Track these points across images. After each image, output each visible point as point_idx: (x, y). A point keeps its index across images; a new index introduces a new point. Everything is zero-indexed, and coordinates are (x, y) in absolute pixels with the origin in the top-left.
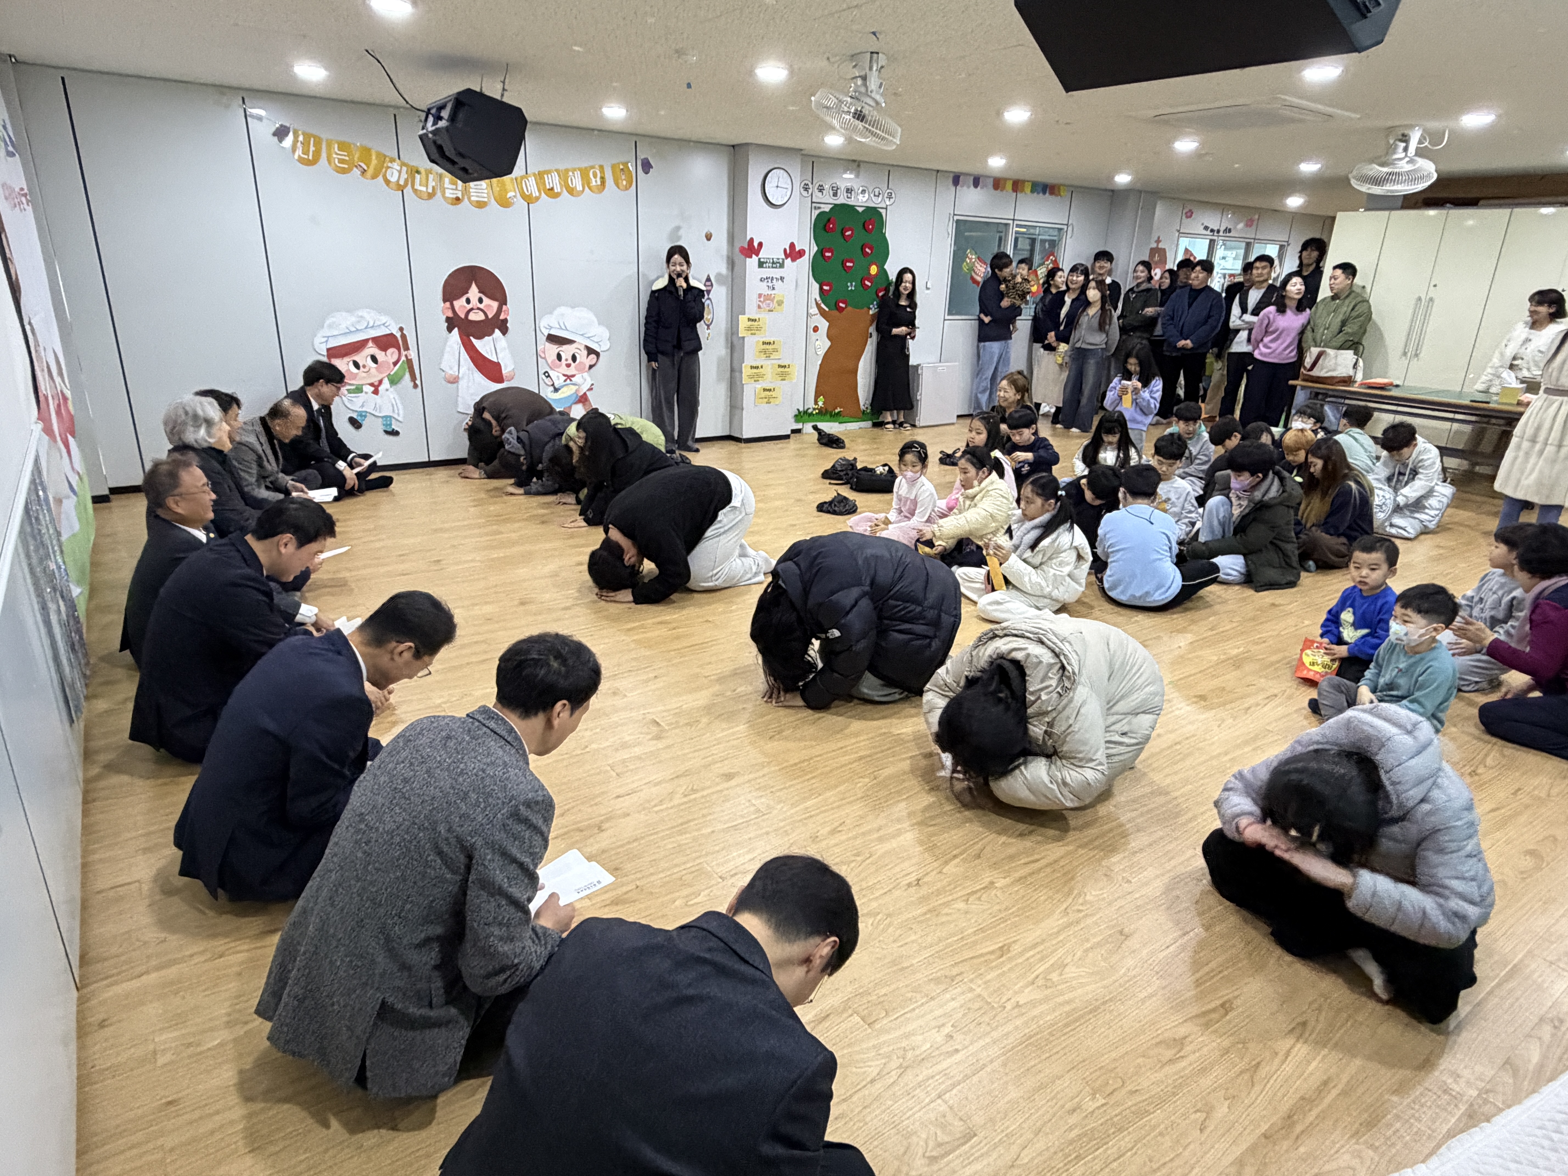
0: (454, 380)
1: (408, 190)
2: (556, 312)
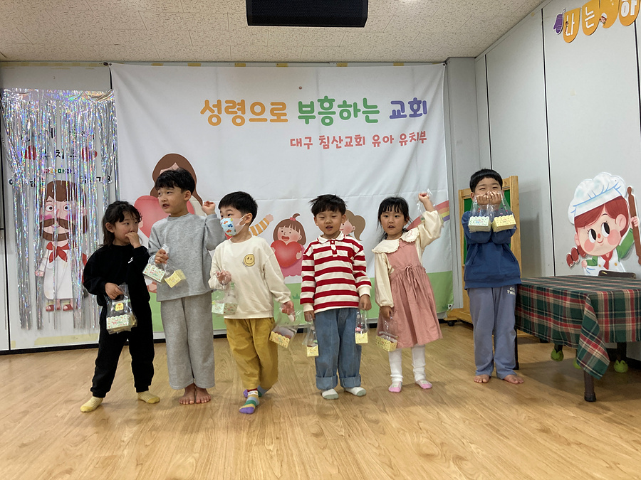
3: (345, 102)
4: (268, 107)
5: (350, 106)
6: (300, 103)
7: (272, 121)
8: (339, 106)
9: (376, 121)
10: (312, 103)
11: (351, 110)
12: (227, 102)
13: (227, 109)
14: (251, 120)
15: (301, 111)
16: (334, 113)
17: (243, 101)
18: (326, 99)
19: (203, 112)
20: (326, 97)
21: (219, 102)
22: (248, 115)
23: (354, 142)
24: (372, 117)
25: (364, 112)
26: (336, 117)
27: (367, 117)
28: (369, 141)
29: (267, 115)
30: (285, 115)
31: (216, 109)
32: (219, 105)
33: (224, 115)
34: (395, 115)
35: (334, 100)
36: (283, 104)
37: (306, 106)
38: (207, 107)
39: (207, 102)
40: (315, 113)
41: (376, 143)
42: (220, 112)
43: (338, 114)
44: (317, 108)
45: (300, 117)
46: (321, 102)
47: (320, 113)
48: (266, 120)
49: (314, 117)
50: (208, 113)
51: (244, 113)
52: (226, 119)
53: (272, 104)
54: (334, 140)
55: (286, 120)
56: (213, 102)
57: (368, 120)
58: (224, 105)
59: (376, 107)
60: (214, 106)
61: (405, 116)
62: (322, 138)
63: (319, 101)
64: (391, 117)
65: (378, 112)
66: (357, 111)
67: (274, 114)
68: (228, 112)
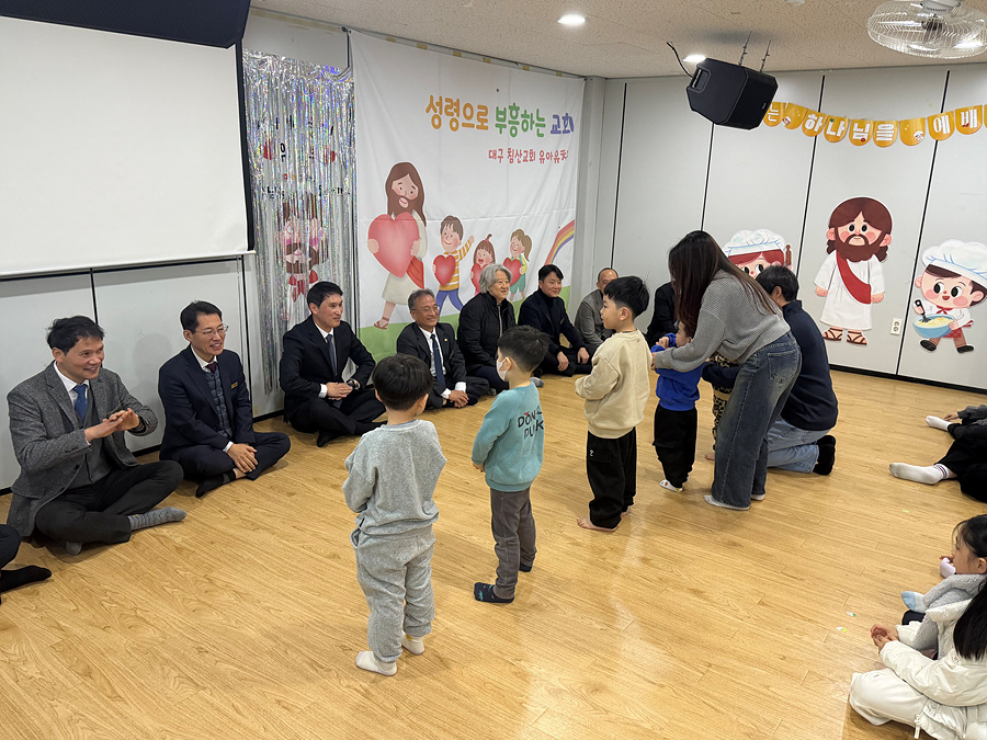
0: (824, 294)
1: (821, 137)
2: (943, 245)
3: (525, 111)
4: (476, 111)
5: (528, 117)
6: (497, 108)
7: (478, 127)
9: (543, 135)
10: (505, 109)
11: (529, 120)
12: (446, 100)
13: (447, 107)
14: (464, 125)
15: (498, 119)
17: (458, 101)
19: (427, 111)
20: (514, 104)
21: (441, 99)
22: (462, 119)
23: (528, 158)
24: (542, 130)
25: (537, 125)
26: (519, 127)
27: (538, 130)
28: (538, 157)
29: (474, 121)
30: (486, 121)
31: (438, 108)
32: (440, 104)
33: (443, 117)
34: (555, 131)
35: (519, 108)
36: (486, 108)
37: (501, 113)
38: (432, 104)
39: (432, 97)
40: (506, 123)
41: (542, 160)
42: (441, 112)
43: (521, 124)
44: (508, 116)
45: (497, 125)
46: (511, 109)
47: (510, 122)
48: (473, 126)
49: (505, 127)
50: (432, 112)
51: (458, 115)
52: (446, 119)
53: (479, 107)
54: (517, 153)
55: (486, 128)
56: (436, 100)
57: (538, 134)
58: (445, 104)
59: (543, 120)
60: (437, 104)
61: (560, 132)
62: (509, 151)
63: (509, 108)
64: (551, 132)
65: (544, 126)
66: (532, 122)
67: (479, 120)
68: (448, 114)
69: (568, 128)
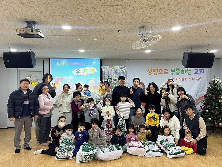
3: (183, 69)
4: (163, 71)
5: (184, 70)
6: (171, 69)
7: (164, 74)
8: (181, 70)
9: (191, 74)
10: (174, 69)
11: (184, 71)
12: (153, 69)
13: (153, 71)
14: (159, 74)
15: (171, 72)
16: (180, 72)
17: (157, 69)
18: (178, 69)
19: (147, 72)
20: (178, 68)
21: (151, 69)
22: (158, 72)
23: (184, 80)
24: (189, 73)
25: (187, 72)
26: (180, 73)
27: (188, 73)
28: (188, 79)
29: (163, 72)
30: (167, 72)
31: (150, 71)
32: (151, 70)
33: (152, 72)
35: (180, 69)
36: (167, 70)
38: (148, 70)
39: (148, 69)
40: (175, 72)
41: (190, 80)
42: (151, 72)
43: (181, 72)
44: (176, 71)
45: (171, 73)
46: (177, 69)
47: (176, 72)
49: (175, 73)
50: (149, 72)
51: (157, 72)
52: (153, 73)
53: (164, 70)
54: (180, 79)
57: (188, 74)
58: (152, 70)
59: (191, 71)
60: (150, 70)
61: (198, 73)
62: (176, 78)
63: (176, 69)
64: (194, 73)
65: (191, 72)
66: (186, 72)
67: (164, 72)
68: (153, 72)
69: (203, 72)
